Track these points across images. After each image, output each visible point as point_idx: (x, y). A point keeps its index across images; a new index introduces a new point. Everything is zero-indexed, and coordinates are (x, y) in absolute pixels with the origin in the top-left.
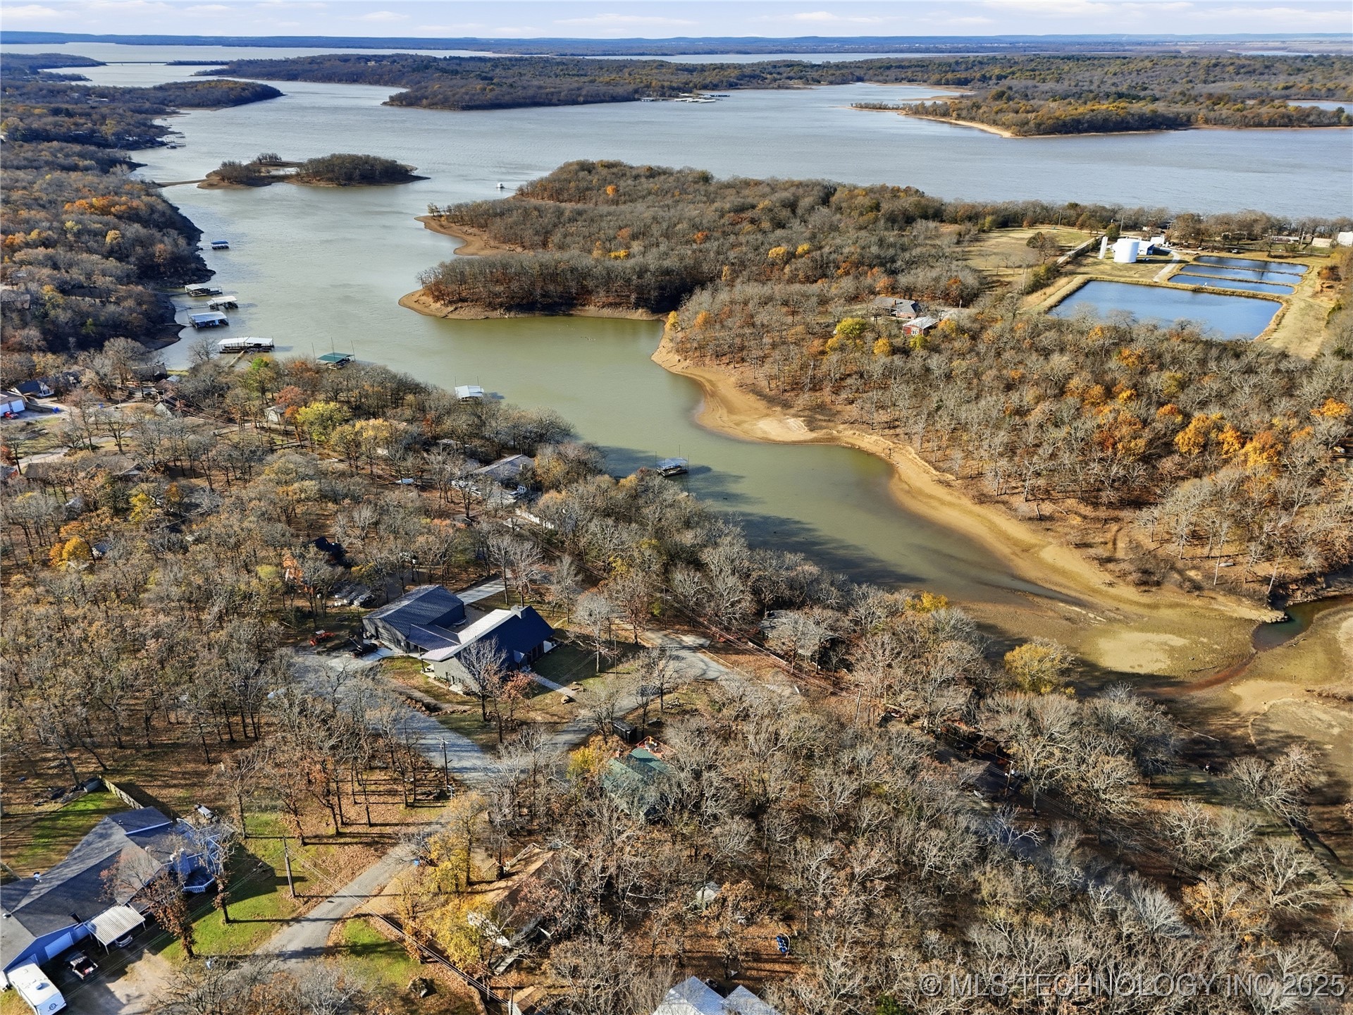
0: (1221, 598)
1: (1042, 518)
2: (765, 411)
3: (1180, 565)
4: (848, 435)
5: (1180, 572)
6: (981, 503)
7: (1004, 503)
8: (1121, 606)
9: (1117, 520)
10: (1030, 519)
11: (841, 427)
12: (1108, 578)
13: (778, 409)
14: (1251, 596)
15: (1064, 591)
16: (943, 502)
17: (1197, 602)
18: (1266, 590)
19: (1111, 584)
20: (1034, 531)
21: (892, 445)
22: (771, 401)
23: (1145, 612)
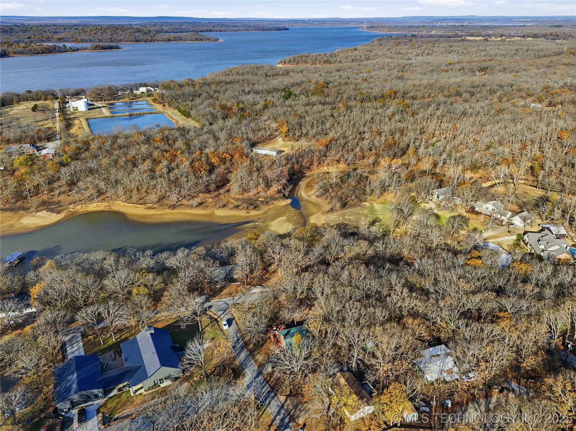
0: (275, 202)
1: (200, 204)
2: (16, 216)
3: (255, 199)
4: (80, 208)
5: (257, 200)
6: (174, 208)
7: (182, 205)
8: (259, 217)
9: (220, 194)
10: (197, 206)
11: (71, 206)
12: (245, 212)
13: (22, 212)
14: (280, 198)
15: (240, 221)
16: (160, 215)
17: (272, 206)
18: (281, 195)
19: (248, 213)
20: (204, 209)
21: (107, 204)
22: (11, 210)
23: (265, 215)
